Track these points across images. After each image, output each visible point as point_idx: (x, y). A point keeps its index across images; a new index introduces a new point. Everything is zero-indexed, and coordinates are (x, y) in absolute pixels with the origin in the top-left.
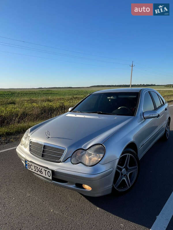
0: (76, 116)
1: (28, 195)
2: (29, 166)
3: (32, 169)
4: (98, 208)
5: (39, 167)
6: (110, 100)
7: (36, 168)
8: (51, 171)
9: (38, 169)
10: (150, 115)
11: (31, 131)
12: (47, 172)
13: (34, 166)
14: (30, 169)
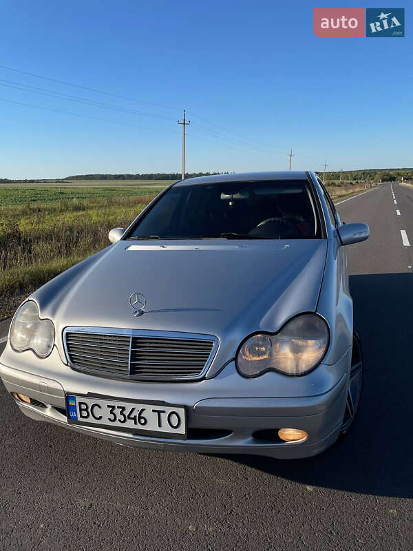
1: (83, 503)
2: (86, 410)
3: (100, 418)
4: (309, 488)
5: (129, 407)
6: (230, 203)
7: (117, 411)
9: (127, 413)
10: (355, 235)
11: (44, 302)
12: (164, 417)
13: (109, 406)
14: (91, 420)
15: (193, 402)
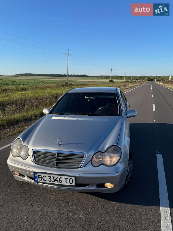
0: (65, 119)
1: (38, 210)
2: (41, 178)
3: (46, 180)
4: (114, 203)
5: (56, 177)
6: (89, 100)
7: (52, 178)
8: (74, 178)
9: (55, 179)
10: (132, 114)
12: (68, 180)
13: (49, 176)
14: (42, 181)
15: (77, 175)
